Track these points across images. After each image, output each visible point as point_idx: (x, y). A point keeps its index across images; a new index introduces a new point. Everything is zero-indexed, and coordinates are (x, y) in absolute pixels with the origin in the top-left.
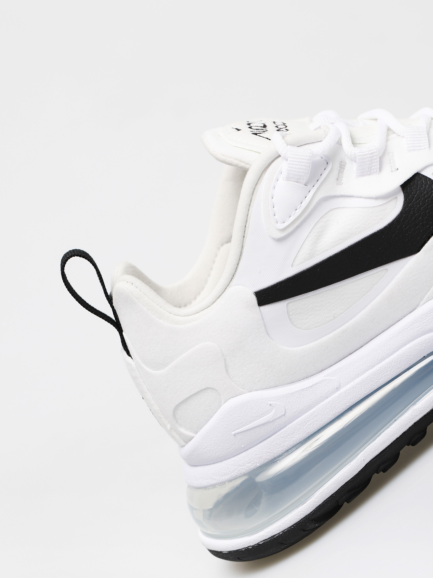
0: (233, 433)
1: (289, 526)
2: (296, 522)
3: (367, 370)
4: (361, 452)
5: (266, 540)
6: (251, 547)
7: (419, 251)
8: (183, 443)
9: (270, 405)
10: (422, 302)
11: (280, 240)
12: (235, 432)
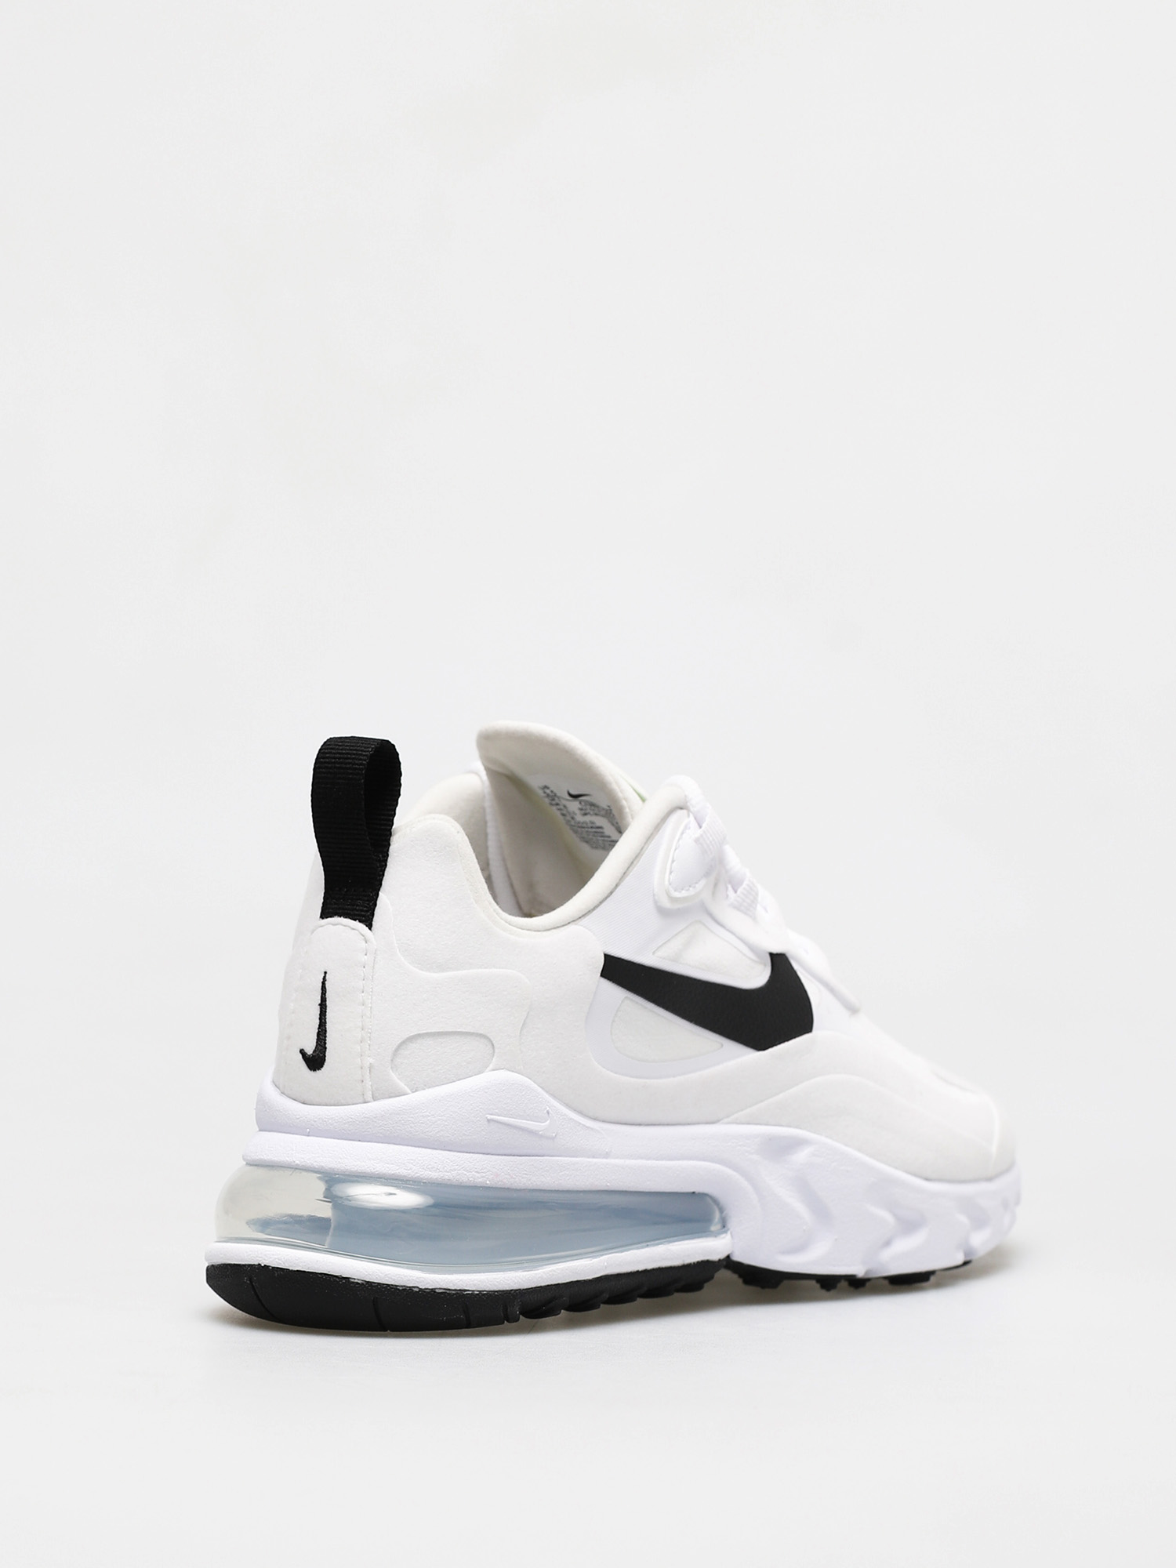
0: (489, 1117)
1: (492, 1289)
2: (504, 1289)
3: (642, 1158)
4: (606, 1254)
5: (449, 1290)
6: (417, 1290)
7: (764, 1049)
8: (369, 1096)
9: (548, 1112)
10: (726, 1120)
11: (663, 912)
12: (492, 1117)
